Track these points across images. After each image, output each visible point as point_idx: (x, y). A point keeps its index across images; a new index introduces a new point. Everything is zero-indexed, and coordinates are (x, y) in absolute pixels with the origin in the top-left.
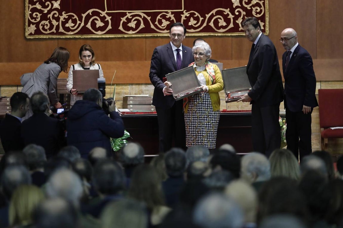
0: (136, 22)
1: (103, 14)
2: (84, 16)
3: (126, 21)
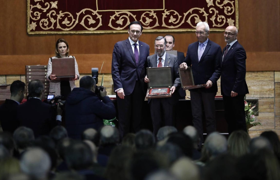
0: (123, 20)
1: (95, 13)
2: (78, 14)
3: (114, 19)
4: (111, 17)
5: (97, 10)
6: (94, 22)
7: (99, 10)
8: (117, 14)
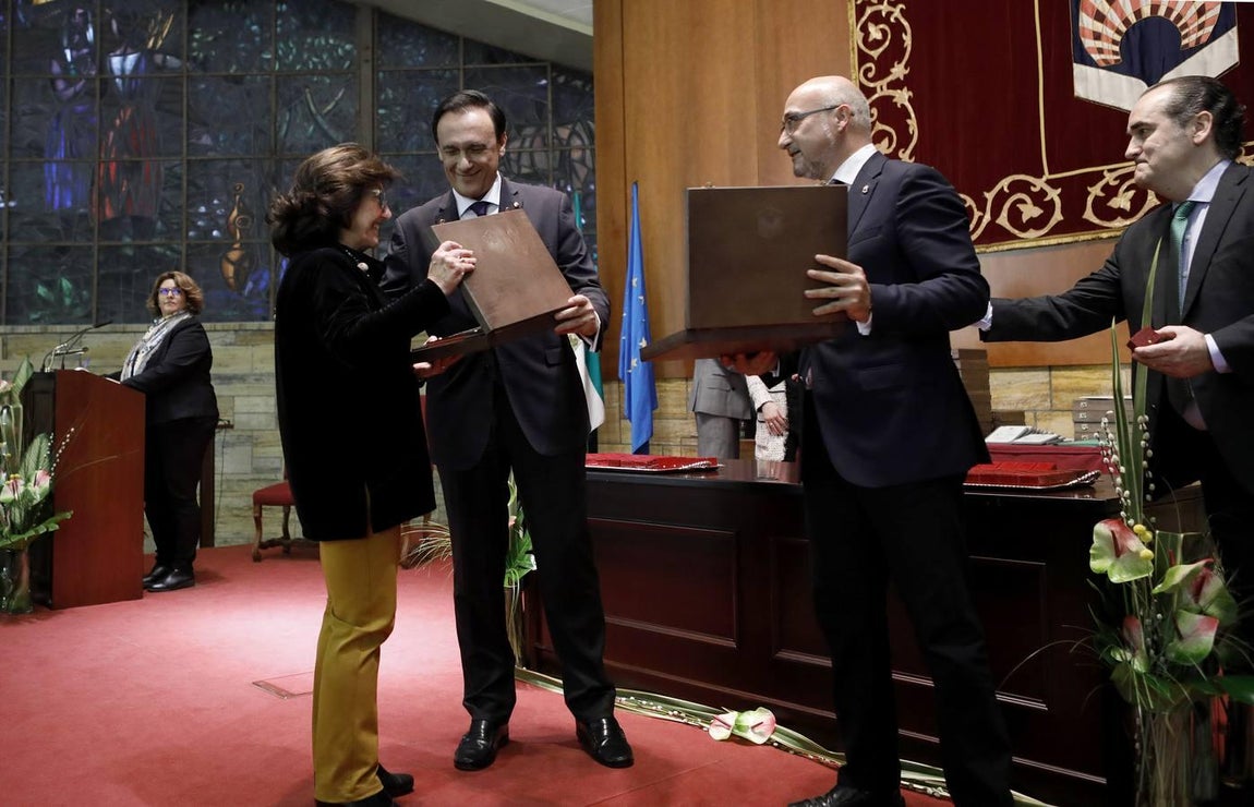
0: (1131, 193)
1: (1039, 184)
2: (990, 196)
3: (1102, 194)
4: (1089, 189)
5: (1047, 176)
6: (1036, 212)
7: (1050, 173)
8: (1110, 178)
